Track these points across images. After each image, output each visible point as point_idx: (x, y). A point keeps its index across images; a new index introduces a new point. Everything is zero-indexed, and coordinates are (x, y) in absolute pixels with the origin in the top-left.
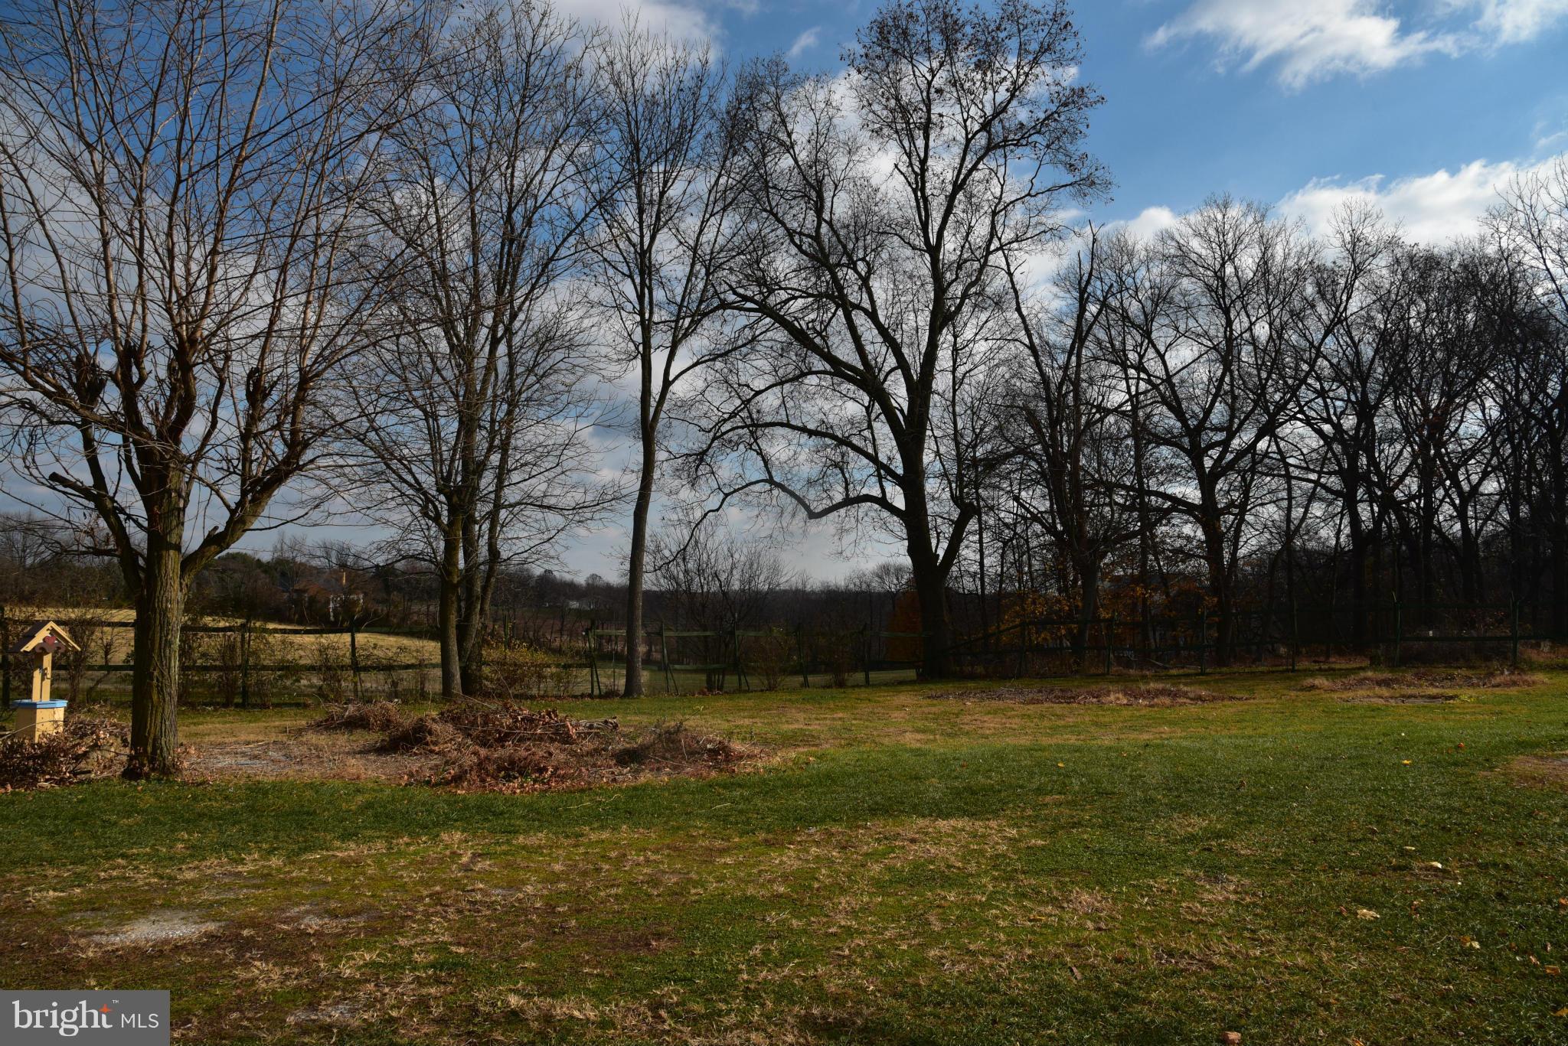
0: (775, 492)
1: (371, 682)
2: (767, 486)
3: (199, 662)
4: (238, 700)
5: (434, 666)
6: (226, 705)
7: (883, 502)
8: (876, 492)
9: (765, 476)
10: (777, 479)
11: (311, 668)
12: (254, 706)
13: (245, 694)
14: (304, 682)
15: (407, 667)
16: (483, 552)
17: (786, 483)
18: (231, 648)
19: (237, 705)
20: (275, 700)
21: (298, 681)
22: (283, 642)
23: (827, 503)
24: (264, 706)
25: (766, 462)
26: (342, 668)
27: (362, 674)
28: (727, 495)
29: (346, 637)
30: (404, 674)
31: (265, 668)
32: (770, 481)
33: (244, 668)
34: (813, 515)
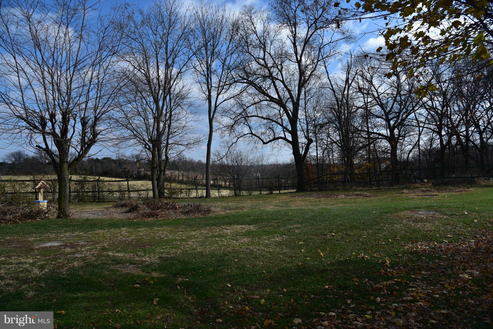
0: (253, 137)
1: (133, 195)
2: (251, 135)
3: (86, 190)
4: (97, 200)
5: (151, 190)
6: (94, 202)
7: (285, 139)
8: (283, 136)
9: (250, 132)
10: (253, 133)
11: (116, 191)
12: (101, 202)
13: (99, 199)
14: (115, 195)
15: (143, 190)
16: (164, 157)
17: (256, 134)
18: (95, 186)
19: (97, 202)
20: (107, 200)
21: (113, 195)
22: (109, 184)
23: (268, 140)
24: (104, 202)
25: (250, 128)
26: (125, 191)
27: (131, 193)
28: (238, 138)
29: (126, 183)
30: (142, 192)
31: (104, 191)
32: (252, 133)
33: (99, 192)
34: (264, 143)
